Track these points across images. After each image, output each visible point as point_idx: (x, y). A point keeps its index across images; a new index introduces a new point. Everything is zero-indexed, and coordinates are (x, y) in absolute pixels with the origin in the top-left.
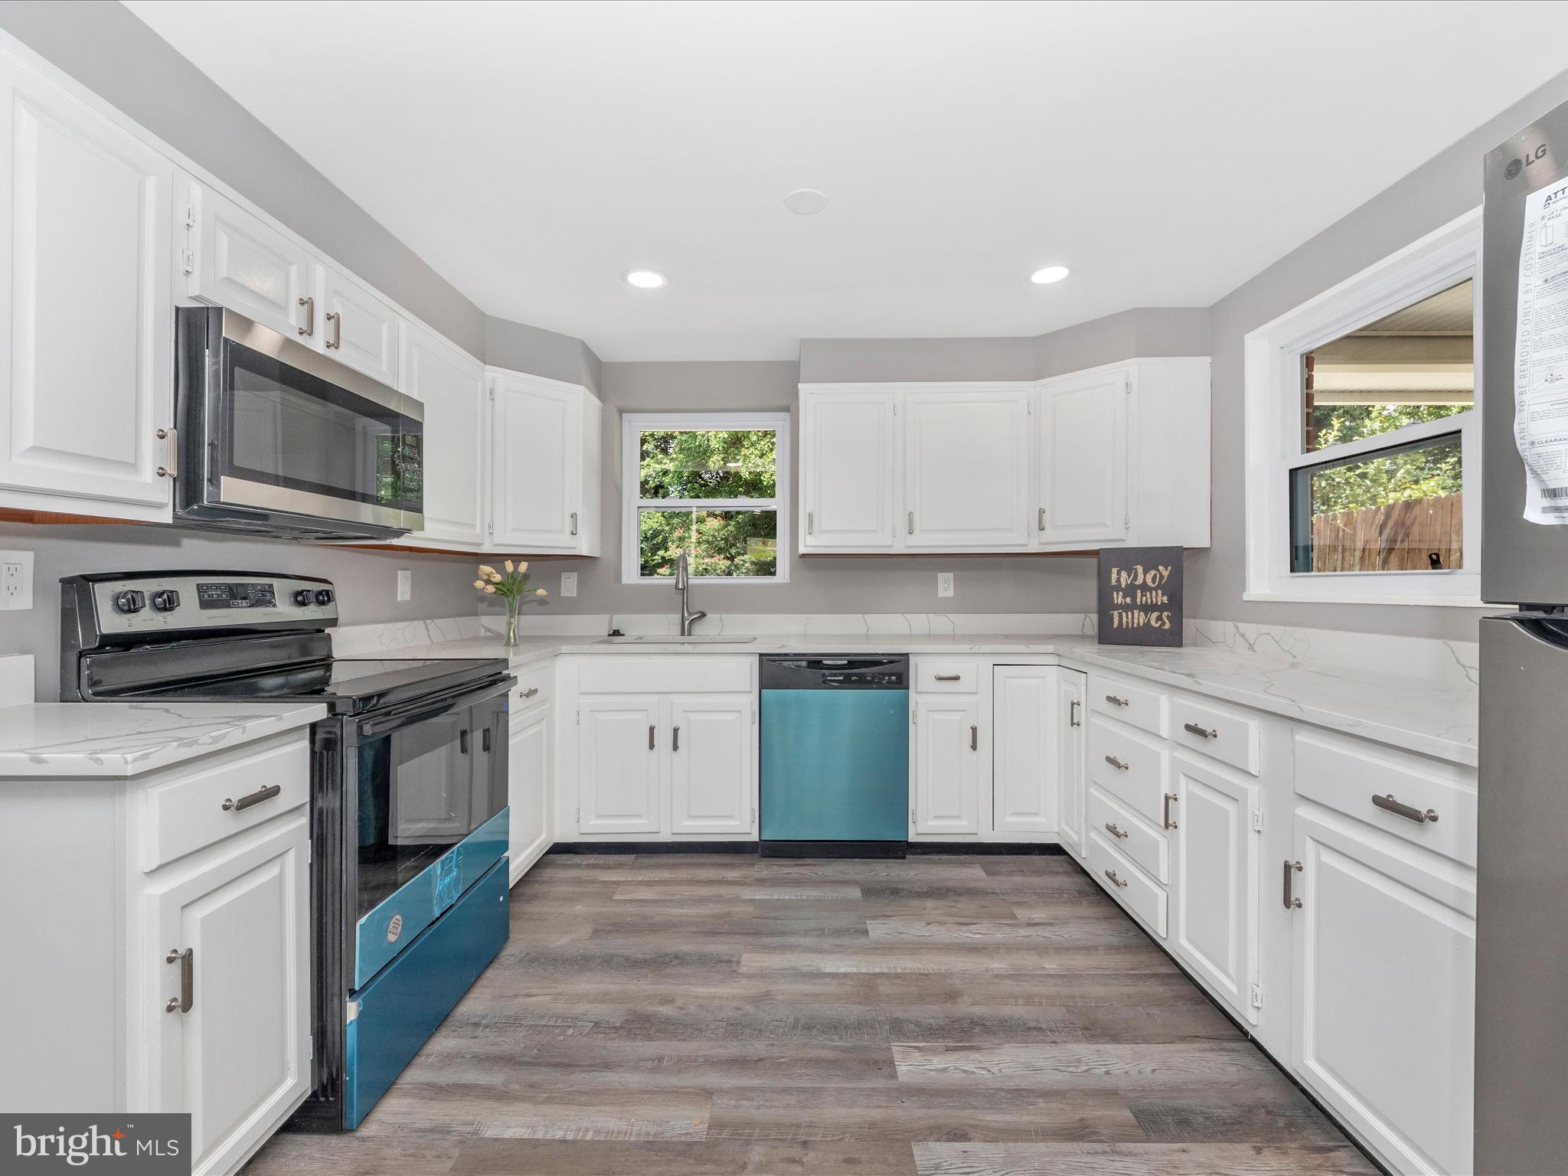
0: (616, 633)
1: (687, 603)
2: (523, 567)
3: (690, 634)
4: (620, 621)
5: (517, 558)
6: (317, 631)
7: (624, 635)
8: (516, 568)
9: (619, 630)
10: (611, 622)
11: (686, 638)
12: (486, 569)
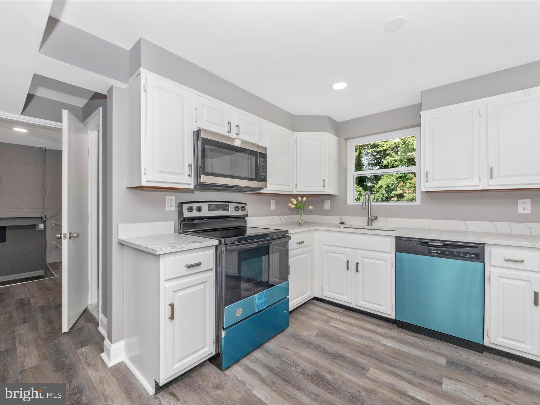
0: (342, 223)
1: (370, 213)
2: (305, 199)
3: (371, 225)
4: (344, 219)
5: (302, 196)
6: (243, 218)
7: (345, 224)
8: (302, 199)
9: (343, 222)
10: (341, 219)
11: (370, 227)
12: (292, 200)
